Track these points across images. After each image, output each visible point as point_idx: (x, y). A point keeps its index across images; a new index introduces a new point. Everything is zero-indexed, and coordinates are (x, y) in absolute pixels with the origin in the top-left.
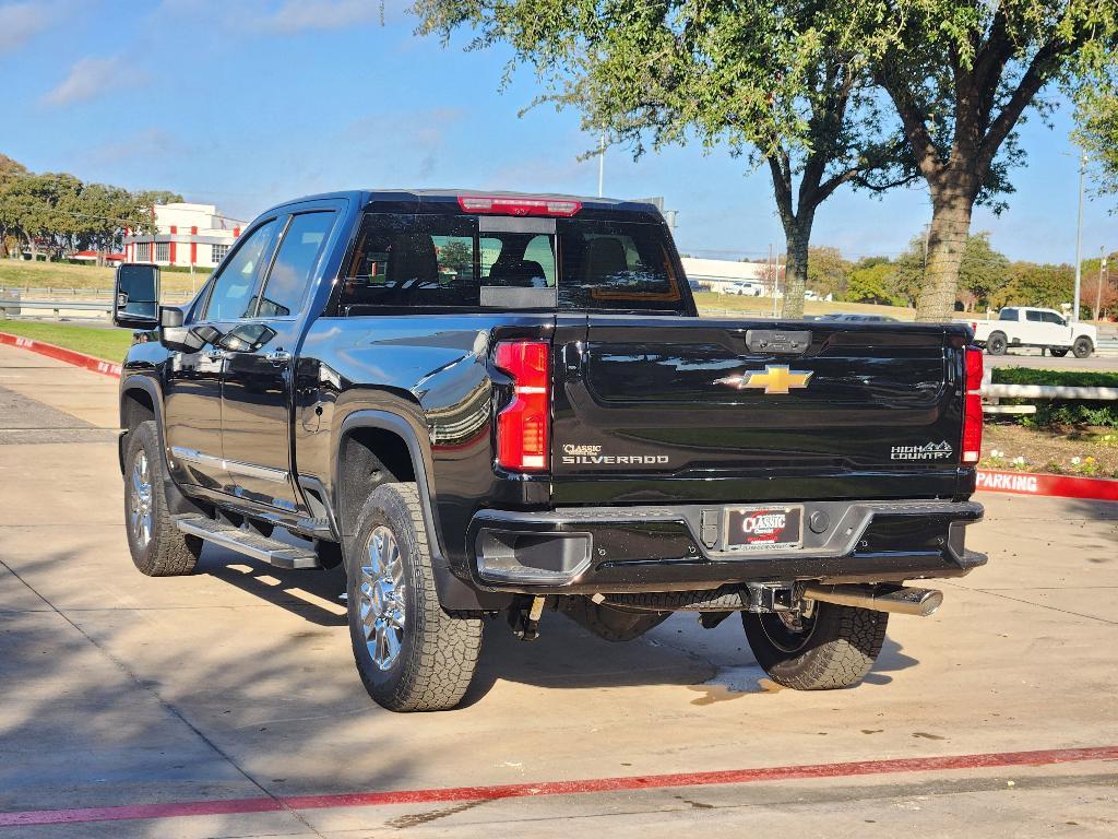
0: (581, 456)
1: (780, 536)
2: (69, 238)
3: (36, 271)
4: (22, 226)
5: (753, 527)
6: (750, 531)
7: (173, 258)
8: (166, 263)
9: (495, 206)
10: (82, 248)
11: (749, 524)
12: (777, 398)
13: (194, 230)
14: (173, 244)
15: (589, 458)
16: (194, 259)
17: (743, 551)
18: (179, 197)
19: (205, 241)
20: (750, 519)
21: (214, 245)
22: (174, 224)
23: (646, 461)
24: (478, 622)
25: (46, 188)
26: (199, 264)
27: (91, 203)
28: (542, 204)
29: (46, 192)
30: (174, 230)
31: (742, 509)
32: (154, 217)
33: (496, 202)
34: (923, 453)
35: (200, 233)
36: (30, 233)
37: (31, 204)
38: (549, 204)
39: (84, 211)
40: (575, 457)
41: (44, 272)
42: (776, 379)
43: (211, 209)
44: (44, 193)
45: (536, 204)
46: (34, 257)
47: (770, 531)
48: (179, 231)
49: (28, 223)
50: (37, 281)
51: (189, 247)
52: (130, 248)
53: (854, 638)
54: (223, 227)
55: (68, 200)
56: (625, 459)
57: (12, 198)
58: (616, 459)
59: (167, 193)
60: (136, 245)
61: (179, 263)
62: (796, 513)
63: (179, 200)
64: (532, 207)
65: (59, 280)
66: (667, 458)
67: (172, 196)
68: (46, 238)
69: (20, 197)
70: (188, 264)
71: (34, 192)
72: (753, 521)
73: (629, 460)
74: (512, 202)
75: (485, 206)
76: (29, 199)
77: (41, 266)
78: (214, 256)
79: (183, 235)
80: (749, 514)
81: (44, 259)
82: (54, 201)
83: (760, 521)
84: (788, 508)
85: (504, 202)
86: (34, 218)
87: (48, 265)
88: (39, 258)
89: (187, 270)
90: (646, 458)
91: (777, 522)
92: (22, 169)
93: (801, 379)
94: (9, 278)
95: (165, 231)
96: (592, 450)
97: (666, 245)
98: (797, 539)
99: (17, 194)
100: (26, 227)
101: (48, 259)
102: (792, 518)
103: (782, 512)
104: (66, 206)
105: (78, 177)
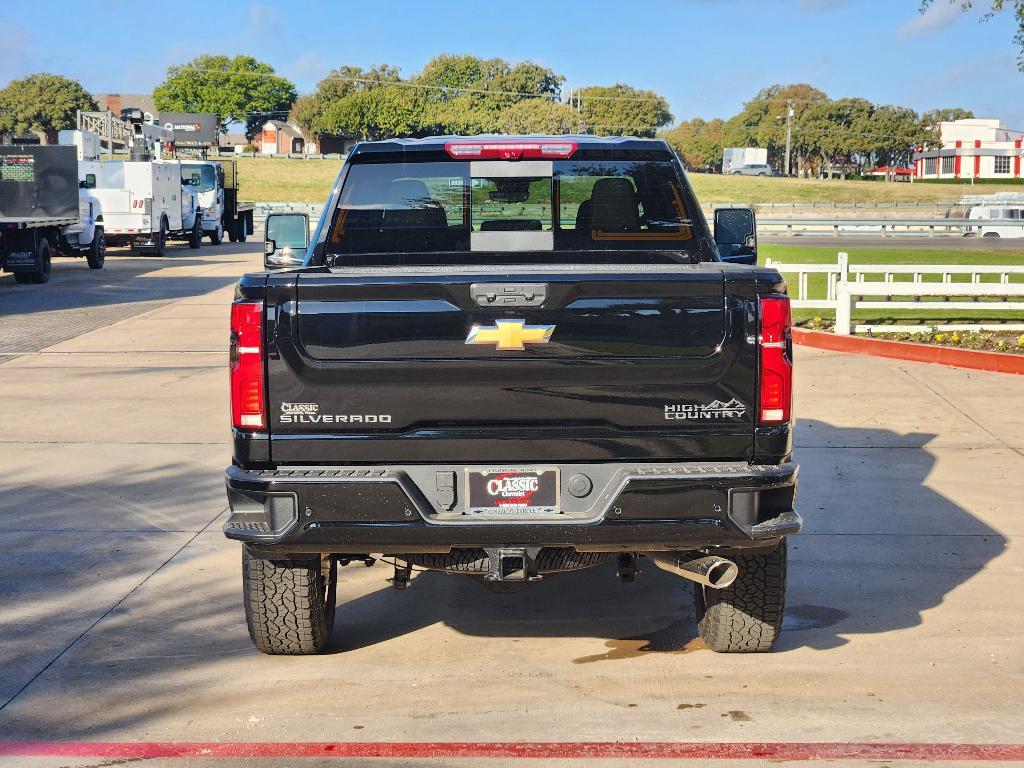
0: (298, 416)
1: (531, 499)
2: (868, 155)
3: (827, 188)
4: (820, 148)
5: (500, 489)
6: (497, 493)
7: (958, 171)
8: (951, 176)
9: (483, 151)
10: (880, 164)
11: (495, 487)
12: (510, 355)
13: (978, 144)
14: (958, 158)
15: (306, 417)
16: (977, 170)
17: (489, 515)
18: (970, 113)
19: (988, 153)
20: (496, 481)
21: (996, 157)
22: (958, 140)
23: (367, 420)
24: (305, 571)
25: (840, 112)
26: (982, 175)
27: (880, 124)
28: (536, 147)
29: (841, 116)
30: (959, 144)
31: (484, 470)
32: (939, 134)
33: (486, 147)
34: (707, 412)
35: (983, 146)
36: (827, 154)
37: (827, 128)
38: (544, 147)
39: (875, 131)
40: (292, 416)
41: (834, 189)
42: (509, 335)
43: (996, 123)
44: (840, 117)
45: (530, 147)
46: (830, 176)
47: (520, 494)
48: (964, 146)
49: (827, 145)
50: (827, 197)
51: (973, 159)
52: (919, 162)
53: (737, 601)
54: (1008, 139)
55: (861, 122)
56: (344, 418)
57: (811, 123)
58: (334, 418)
59: (958, 110)
60: (924, 160)
61: (963, 175)
62: (550, 476)
63: (969, 116)
64: (524, 151)
65: (846, 195)
66: (389, 417)
67: (963, 113)
68: (842, 158)
69: (818, 122)
70: (972, 176)
71: (830, 117)
72: (499, 483)
73: (348, 419)
74: (503, 147)
75: (475, 153)
76: (825, 122)
77: (836, 183)
78: (996, 167)
79: (968, 147)
80: (492, 476)
81: (839, 177)
82: (849, 123)
83: (508, 483)
84: (540, 469)
85: (495, 147)
86: (829, 140)
87: (842, 182)
88: (834, 176)
89: (968, 181)
90: (367, 417)
91: (529, 485)
92: (824, 96)
93: (540, 334)
94: (803, 195)
95: (949, 145)
96: (310, 409)
97: (675, 182)
98: (553, 503)
99: (816, 119)
100: (823, 147)
101: (843, 177)
102: (547, 481)
103: (534, 475)
104: (860, 127)
105: (870, 101)
